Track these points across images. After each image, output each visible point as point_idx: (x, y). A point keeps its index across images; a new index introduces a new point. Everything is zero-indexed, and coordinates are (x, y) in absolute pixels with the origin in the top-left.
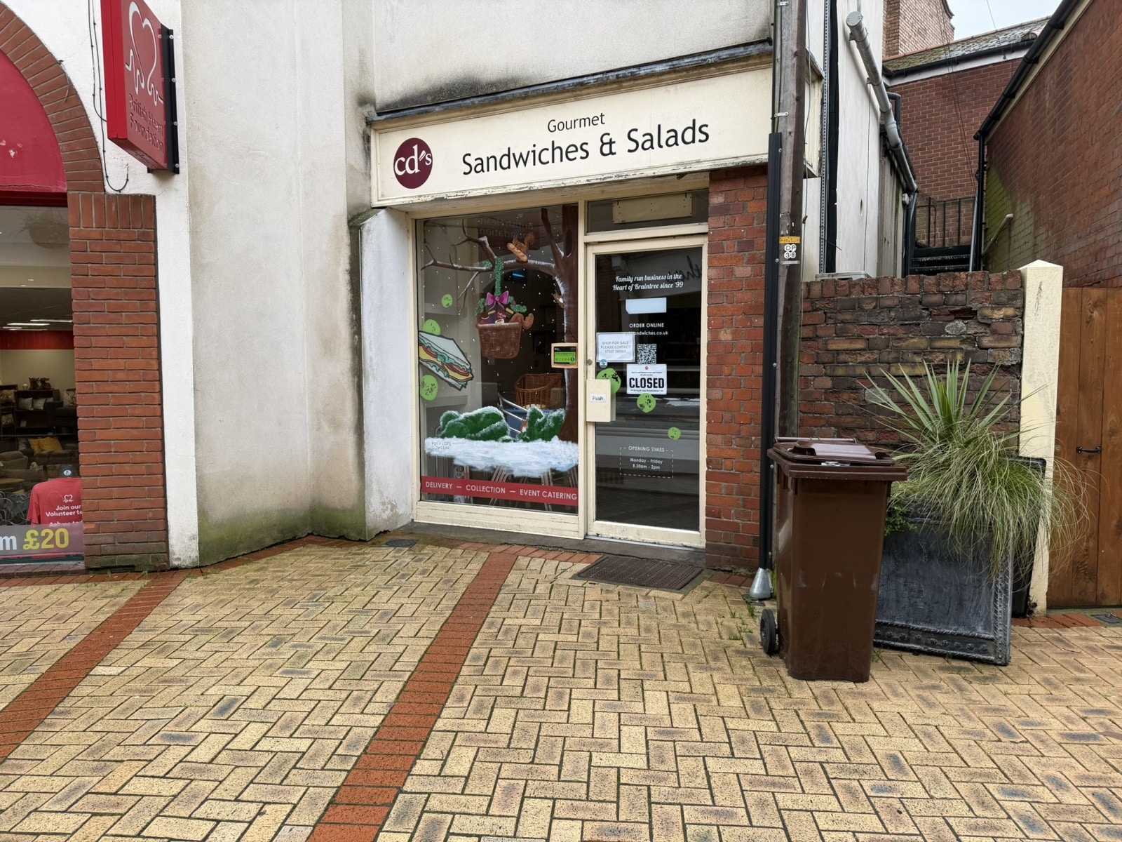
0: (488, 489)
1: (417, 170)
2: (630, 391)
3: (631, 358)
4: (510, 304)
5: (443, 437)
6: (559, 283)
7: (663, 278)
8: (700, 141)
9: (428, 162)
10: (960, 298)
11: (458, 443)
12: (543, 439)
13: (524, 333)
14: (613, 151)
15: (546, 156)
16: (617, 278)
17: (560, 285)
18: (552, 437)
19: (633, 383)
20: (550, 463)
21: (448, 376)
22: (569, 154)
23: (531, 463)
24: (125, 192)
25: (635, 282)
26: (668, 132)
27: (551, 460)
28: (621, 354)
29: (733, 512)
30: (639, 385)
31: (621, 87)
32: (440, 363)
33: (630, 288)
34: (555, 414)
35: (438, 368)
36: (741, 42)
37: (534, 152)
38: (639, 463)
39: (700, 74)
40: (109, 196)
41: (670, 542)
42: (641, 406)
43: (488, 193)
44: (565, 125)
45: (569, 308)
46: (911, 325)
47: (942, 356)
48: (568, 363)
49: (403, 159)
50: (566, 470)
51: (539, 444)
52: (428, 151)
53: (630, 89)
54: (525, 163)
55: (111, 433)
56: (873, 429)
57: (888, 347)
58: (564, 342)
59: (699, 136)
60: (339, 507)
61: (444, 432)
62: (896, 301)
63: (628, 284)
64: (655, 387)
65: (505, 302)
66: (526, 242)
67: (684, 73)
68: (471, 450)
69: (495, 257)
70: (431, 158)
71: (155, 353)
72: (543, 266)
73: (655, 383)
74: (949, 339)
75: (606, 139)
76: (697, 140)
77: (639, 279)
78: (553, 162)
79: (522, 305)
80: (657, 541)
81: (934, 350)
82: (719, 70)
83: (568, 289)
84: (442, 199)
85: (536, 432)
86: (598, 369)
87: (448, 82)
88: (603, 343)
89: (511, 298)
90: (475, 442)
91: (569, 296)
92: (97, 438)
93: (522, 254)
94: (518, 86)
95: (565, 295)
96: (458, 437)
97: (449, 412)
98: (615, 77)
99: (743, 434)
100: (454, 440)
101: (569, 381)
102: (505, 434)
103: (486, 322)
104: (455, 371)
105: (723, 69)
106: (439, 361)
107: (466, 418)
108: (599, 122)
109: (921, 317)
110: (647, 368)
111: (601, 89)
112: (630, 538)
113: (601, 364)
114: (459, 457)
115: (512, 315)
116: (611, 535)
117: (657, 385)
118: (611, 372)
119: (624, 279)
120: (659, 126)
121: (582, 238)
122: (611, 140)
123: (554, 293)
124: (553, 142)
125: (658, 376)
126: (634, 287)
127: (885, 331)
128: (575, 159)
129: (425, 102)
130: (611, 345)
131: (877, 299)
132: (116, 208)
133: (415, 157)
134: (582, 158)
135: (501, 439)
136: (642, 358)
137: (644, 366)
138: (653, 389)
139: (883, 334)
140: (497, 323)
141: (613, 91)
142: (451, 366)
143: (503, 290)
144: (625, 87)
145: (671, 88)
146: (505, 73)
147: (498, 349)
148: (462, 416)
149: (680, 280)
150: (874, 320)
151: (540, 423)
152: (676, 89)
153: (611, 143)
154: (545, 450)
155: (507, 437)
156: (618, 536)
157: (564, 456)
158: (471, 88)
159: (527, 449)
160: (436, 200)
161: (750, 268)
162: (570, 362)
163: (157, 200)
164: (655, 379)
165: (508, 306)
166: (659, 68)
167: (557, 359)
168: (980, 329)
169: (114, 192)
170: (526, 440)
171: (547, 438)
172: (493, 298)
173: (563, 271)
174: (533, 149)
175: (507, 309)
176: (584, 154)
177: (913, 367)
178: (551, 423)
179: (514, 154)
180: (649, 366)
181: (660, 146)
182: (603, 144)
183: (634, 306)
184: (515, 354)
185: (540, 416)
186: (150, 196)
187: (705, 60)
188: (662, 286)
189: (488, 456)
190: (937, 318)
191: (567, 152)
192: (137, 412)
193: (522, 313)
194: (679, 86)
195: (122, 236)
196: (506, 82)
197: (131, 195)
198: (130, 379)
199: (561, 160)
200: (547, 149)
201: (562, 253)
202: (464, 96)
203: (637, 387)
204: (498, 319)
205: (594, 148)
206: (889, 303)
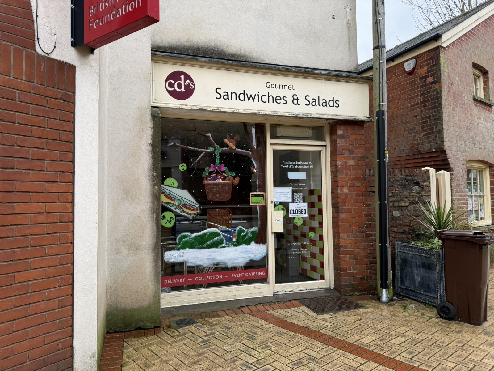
0: (210, 278)
1: (183, 90)
2: (290, 216)
3: (291, 200)
4: (225, 171)
5: (179, 250)
6: (253, 162)
7: (305, 163)
8: (336, 107)
9: (192, 87)
10: (416, 178)
11: (189, 252)
12: (246, 244)
13: (234, 188)
14: (299, 103)
15: (265, 99)
16: (283, 161)
17: (254, 163)
18: (251, 242)
19: (292, 212)
20: (250, 256)
21: (183, 212)
22: (277, 100)
23: (239, 258)
24: (52, 56)
25: (292, 164)
26: (323, 100)
27: (250, 255)
28: (286, 198)
29: (352, 268)
30: (295, 212)
31: (303, 75)
32: (177, 204)
33: (290, 167)
34: (253, 230)
35: (175, 207)
36: (348, 70)
37: (258, 95)
38: (296, 251)
39: (336, 79)
40: (39, 55)
41: (313, 288)
42: (296, 223)
43: (234, 111)
44: (275, 86)
45: (259, 175)
46: (403, 187)
47: (412, 199)
48: (259, 203)
49: (173, 82)
50: (259, 259)
51: (244, 247)
52: (191, 80)
53: (307, 77)
54: (253, 100)
55: (30, 274)
56: (396, 227)
57: (398, 195)
58: (257, 192)
59: (335, 105)
60: (135, 307)
61: (180, 246)
62: (400, 179)
63: (289, 165)
64: (302, 213)
65: (222, 170)
66: (235, 139)
67: (331, 77)
68: (199, 255)
69: (216, 145)
70: (194, 85)
71: (70, 198)
72: (244, 152)
73: (302, 212)
74: (414, 192)
75: (295, 97)
76: (334, 106)
77: (294, 163)
78: (269, 102)
79: (233, 172)
80: (307, 288)
81: (410, 196)
82: (343, 79)
83: (258, 165)
84: (204, 110)
85: (242, 240)
86: (275, 205)
87: (203, 46)
88: (277, 193)
89: (226, 168)
90: (202, 250)
91: (259, 168)
92: (16, 281)
93: (232, 145)
94: (247, 60)
95: (257, 168)
96: (190, 248)
97: (183, 234)
98: (304, 71)
99: (354, 232)
100: (187, 251)
101: (260, 212)
102: (222, 243)
103: (210, 180)
104: (188, 208)
105: (345, 80)
106: (176, 203)
107: (196, 236)
108: (292, 88)
109: (406, 185)
110: (298, 205)
111: (295, 74)
112: (294, 289)
113: (276, 203)
114: (190, 261)
115: (227, 177)
116: (285, 290)
117: (303, 212)
118: (281, 207)
119: (286, 163)
120: (319, 97)
121: (269, 141)
122: (297, 98)
123: (251, 166)
124: (269, 93)
125: (303, 208)
126: (291, 167)
127: (397, 189)
128: (280, 103)
129: (188, 53)
130: (281, 193)
131: (394, 177)
132: (44, 67)
133: (182, 82)
134: (283, 103)
135: (219, 247)
136: (296, 200)
137: (297, 203)
138: (301, 214)
139: (396, 190)
140: (217, 181)
141: (299, 76)
142: (185, 206)
143: (221, 163)
144: (305, 76)
145: (323, 82)
146: (239, 51)
147: (218, 195)
148: (193, 235)
149: (312, 165)
150: (393, 185)
151: (244, 236)
152: (326, 83)
153: (297, 99)
154: (247, 250)
155: (224, 245)
156: (288, 290)
157: (258, 252)
158: (219, 54)
159: (236, 250)
160: (200, 109)
161: (353, 162)
162: (260, 202)
163: (77, 70)
164: (302, 210)
165: (224, 172)
166: (323, 72)
167: (253, 201)
168: (421, 189)
169: (44, 54)
170: (235, 246)
171: (248, 242)
172: (215, 167)
173: (256, 156)
174: (258, 94)
175: (224, 174)
176: (285, 102)
177: (405, 203)
178: (250, 235)
179: (247, 94)
180: (299, 203)
181: (320, 106)
182: (294, 99)
183: (292, 175)
184: (229, 198)
185: (244, 232)
186: (72, 65)
187: (341, 74)
188: (304, 167)
189: (211, 257)
190: (410, 185)
191: (276, 99)
192: (54, 252)
193: (232, 176)
194: (327, 82)
195: (49, 93)
196: (240, 56)
197: (58, 61)
198: (49, 221)
199: (273, 102)
200: (266, 96)
201: (255, 147)
202: (214, 56)
203: (294, 214)
204: (218, 179)
205: (289, 99)
206: (397, 179)
